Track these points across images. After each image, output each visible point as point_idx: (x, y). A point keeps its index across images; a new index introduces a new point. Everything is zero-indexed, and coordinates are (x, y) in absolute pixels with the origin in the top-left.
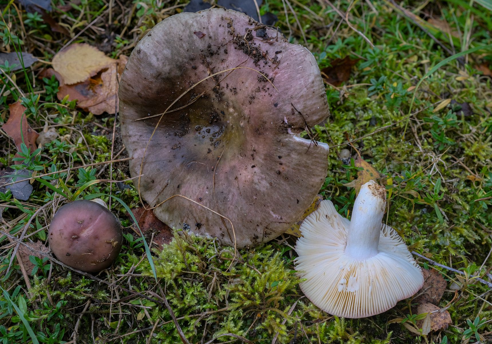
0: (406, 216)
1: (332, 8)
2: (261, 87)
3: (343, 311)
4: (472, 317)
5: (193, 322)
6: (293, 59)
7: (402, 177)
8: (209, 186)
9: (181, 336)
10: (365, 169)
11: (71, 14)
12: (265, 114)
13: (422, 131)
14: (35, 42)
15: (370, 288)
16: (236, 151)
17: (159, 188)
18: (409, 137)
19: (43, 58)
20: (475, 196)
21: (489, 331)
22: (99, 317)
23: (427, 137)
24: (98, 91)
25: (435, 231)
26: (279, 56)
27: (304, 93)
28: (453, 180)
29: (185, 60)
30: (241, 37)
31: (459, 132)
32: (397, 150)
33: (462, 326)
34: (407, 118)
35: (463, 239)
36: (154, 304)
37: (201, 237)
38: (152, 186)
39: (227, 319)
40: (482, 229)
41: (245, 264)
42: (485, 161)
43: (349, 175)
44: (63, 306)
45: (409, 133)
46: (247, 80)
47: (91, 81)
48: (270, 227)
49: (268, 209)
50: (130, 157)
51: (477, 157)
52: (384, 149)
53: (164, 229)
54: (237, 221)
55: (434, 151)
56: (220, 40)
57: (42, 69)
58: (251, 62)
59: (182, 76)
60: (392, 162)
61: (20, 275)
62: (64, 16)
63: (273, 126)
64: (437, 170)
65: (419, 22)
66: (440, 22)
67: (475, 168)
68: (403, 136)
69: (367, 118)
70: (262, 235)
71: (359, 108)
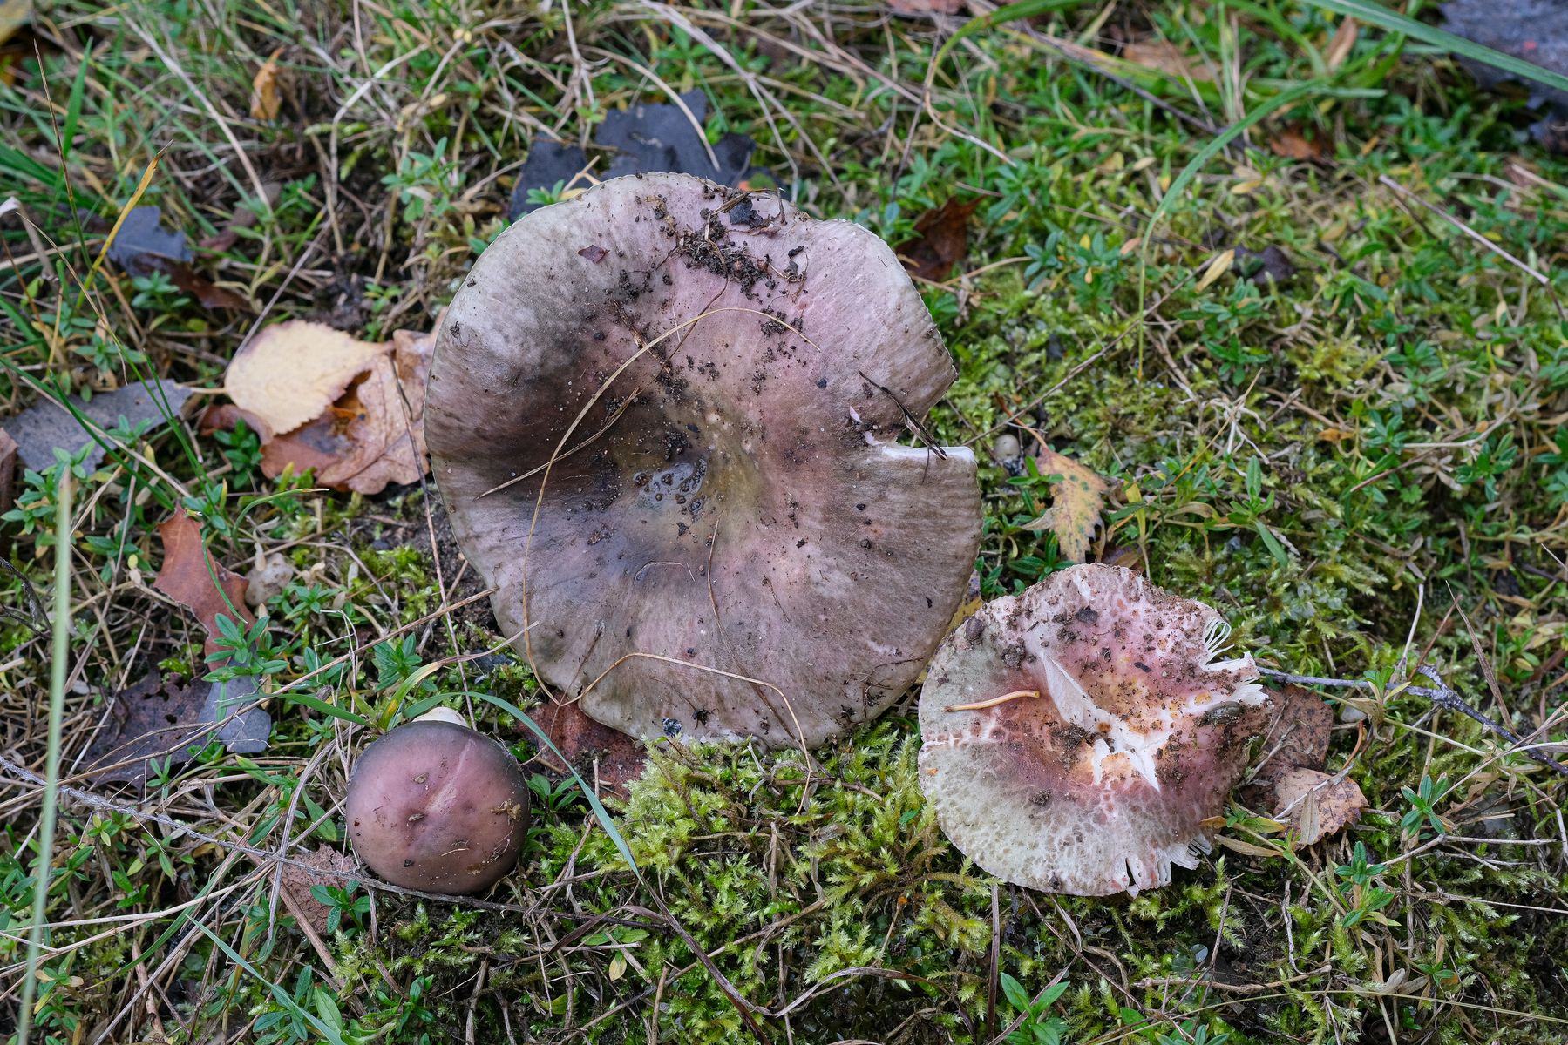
0: (1195, 568)
1: (882, 84)
2: (775, 348)
4: (1412, 778)
5: (748, 955)
6: (836, 260)
7: (1160, 475)
8: (704, 616)
9: (730, 996)
10: (1066, 476)
11: (236, 251)
12: (801, 410)
13: (1180, 344)
14: (170, 345)
16: (750, 516)
17: (579, 647)
18: (1154, 369)
19: (200, 381)
20: (1349, 479)
21: (1460, 802)
22: (517, 995)
23: (1197, 356)
24: (361, 435)
25: (1274, 588)
26: (800, 260)
27: (884, 340)
28: (1286, 451)
29: (573, 324)
30: (695, 236)
31: (1271, 327)
32: (1133, 408)
33: (1393, 807)
34: (1138, 321)
35: (1345, 590)
36: (644, 935)
37: (713, 744)
38: (561, 646)
39: (829, 928)
40: (1385, 554)
41: (838, 784)
42: (1353, 384)
43: (1030, 499)
44: (426, 989)
45: (1150, 359)
46: (735, 338)
47: (335, 414)
48: (877, 680)
49: (860, 639)
50: (490, 588)
51: (1331, 379)
52: (1099, 412)
53: (617, 742)
54: (792, 685)
55: (1223, 389)
56: (647, 255)
57: (205, 410)
58: (735, 292)
59: (574, 363)
60: (1127, 440)
61: (297, 939)
62: (224, 264)
63: (828, 436)
64: (1243, 437)
65: (1105, 63)
66: (1155, 46)
67: (1334, 408)
68: (1137, 369)
69: (1038, 344)
70: (861, 704)
71: (1012, 322)
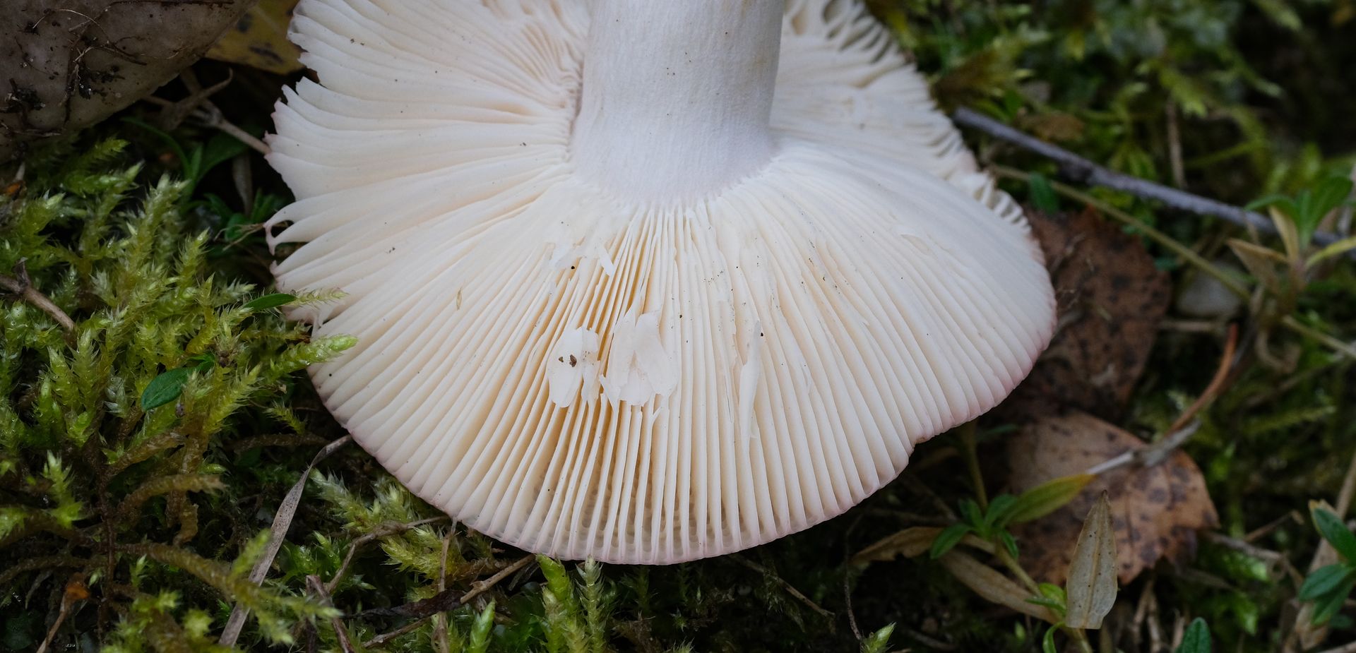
3: (586, 522)
15: (748, 376)
70: (59, 87)
